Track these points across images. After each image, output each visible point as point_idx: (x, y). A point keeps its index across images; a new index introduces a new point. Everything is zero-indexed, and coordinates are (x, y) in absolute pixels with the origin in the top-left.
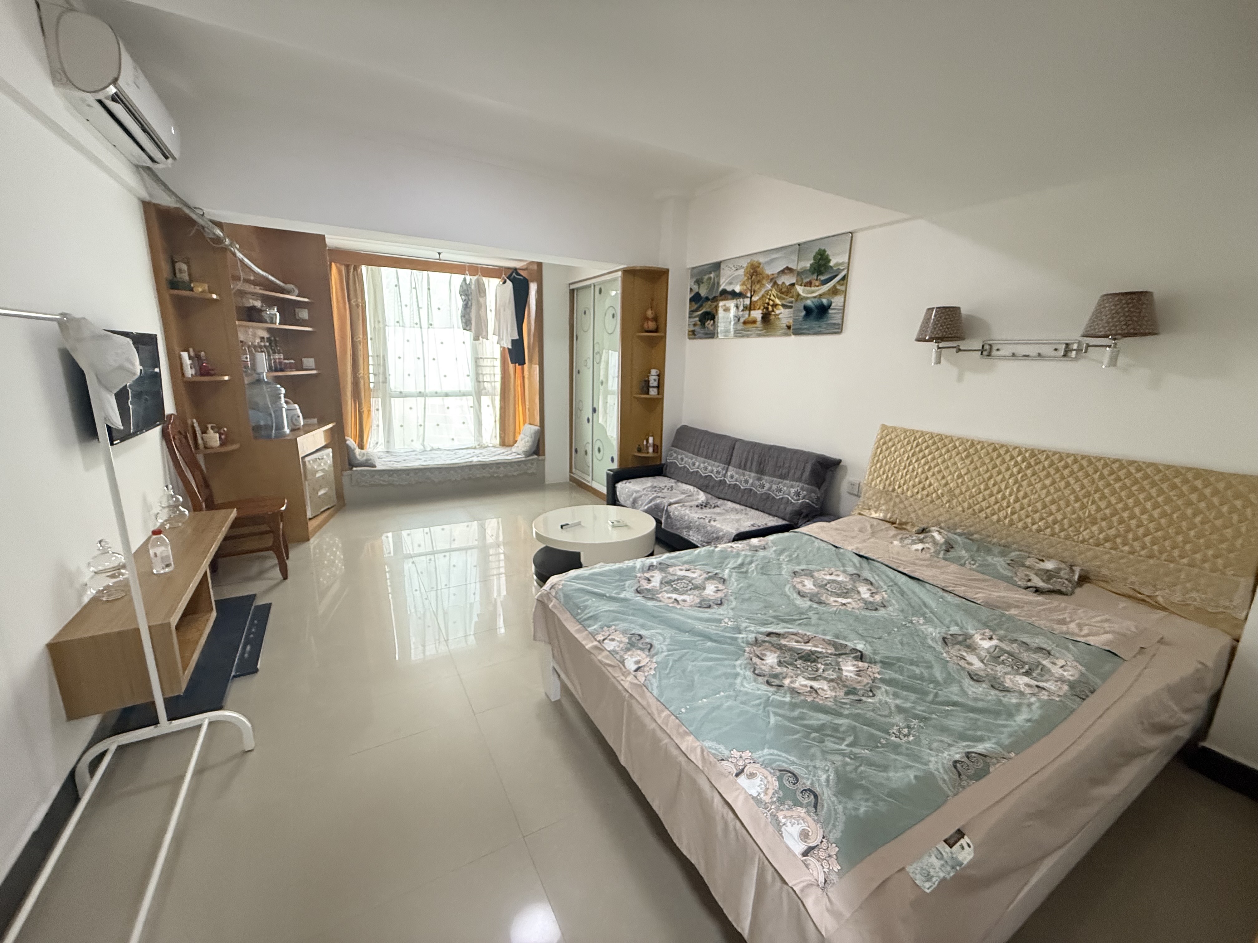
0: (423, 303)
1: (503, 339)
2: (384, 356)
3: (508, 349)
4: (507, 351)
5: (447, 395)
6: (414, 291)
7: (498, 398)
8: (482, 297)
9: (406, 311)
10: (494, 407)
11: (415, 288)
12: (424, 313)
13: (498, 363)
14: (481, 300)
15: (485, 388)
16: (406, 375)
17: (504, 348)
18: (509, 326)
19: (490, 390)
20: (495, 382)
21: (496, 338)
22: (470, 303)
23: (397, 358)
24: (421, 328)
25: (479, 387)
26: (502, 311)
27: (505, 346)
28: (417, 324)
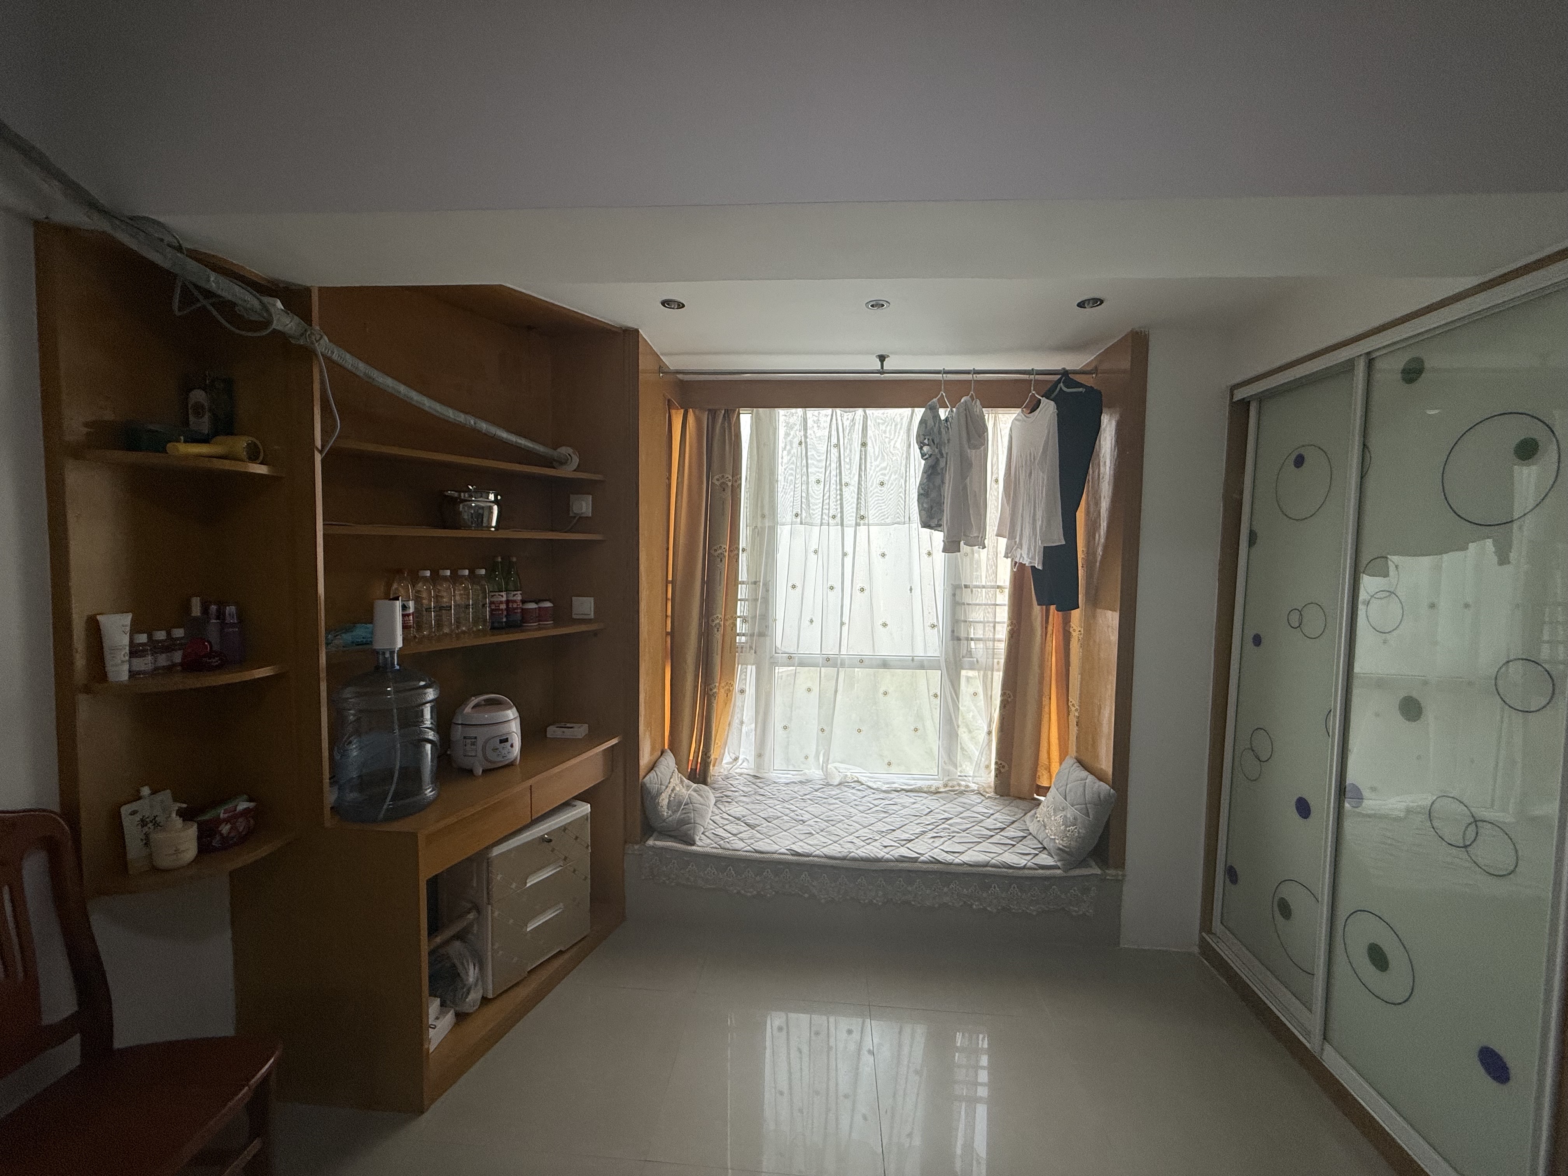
0: (851, 476)
1: (1020, 546)
2: (766, 584)
3: (1033, 568)
4: (1029, 573)
5: (885, 664)
6: (834, 451)
7: (998, 677)
8: (976, 447)
9: (816, 491)
10: (989, 698)
11: (837, 446)
12: (850, 494)
13: (1004, 598)
14: (972, 453)
15: (970, 653)
16: (805, 622)
17: (1022, 566)
18: (1039, 514)
19: (983, 660)
20: (994, 640)
21: (1003, 542)
22: (942, 464)
23: (790, 588)
24: (842, 525)
25: (956, 652)
26: (1022, 477)
27: (1026, 562)
28: (834, 517)
